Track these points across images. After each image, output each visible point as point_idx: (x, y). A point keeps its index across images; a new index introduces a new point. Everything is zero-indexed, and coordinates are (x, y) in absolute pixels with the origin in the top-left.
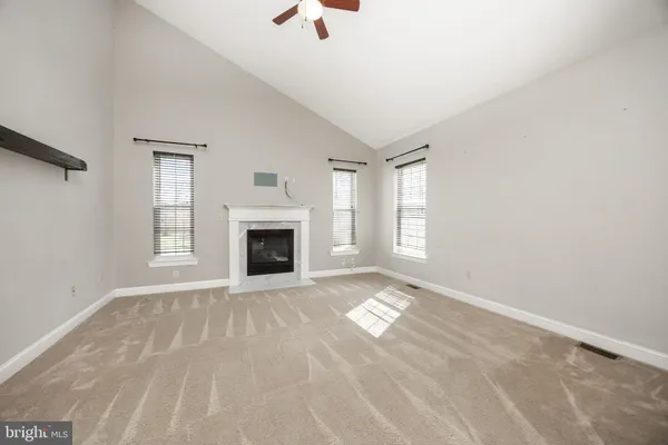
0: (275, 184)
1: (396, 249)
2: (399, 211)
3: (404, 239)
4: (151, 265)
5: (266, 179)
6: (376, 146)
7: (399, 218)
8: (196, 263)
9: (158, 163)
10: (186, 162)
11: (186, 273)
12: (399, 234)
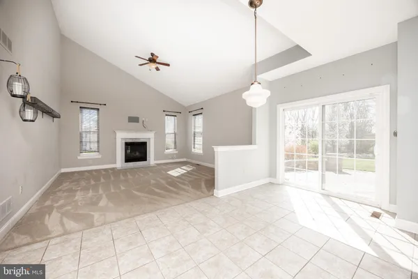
0: (138, 122)
1: (193, 150)
2: (194, 134)
3: (196, 146)
4: (79, 158)
5: (134, 120)
6: (186, 105)
7: (194, 137)
8: (100, 157)
9: (81, 112)
10: (96, 112)
11: (95, 161)
12: (194, 144)
